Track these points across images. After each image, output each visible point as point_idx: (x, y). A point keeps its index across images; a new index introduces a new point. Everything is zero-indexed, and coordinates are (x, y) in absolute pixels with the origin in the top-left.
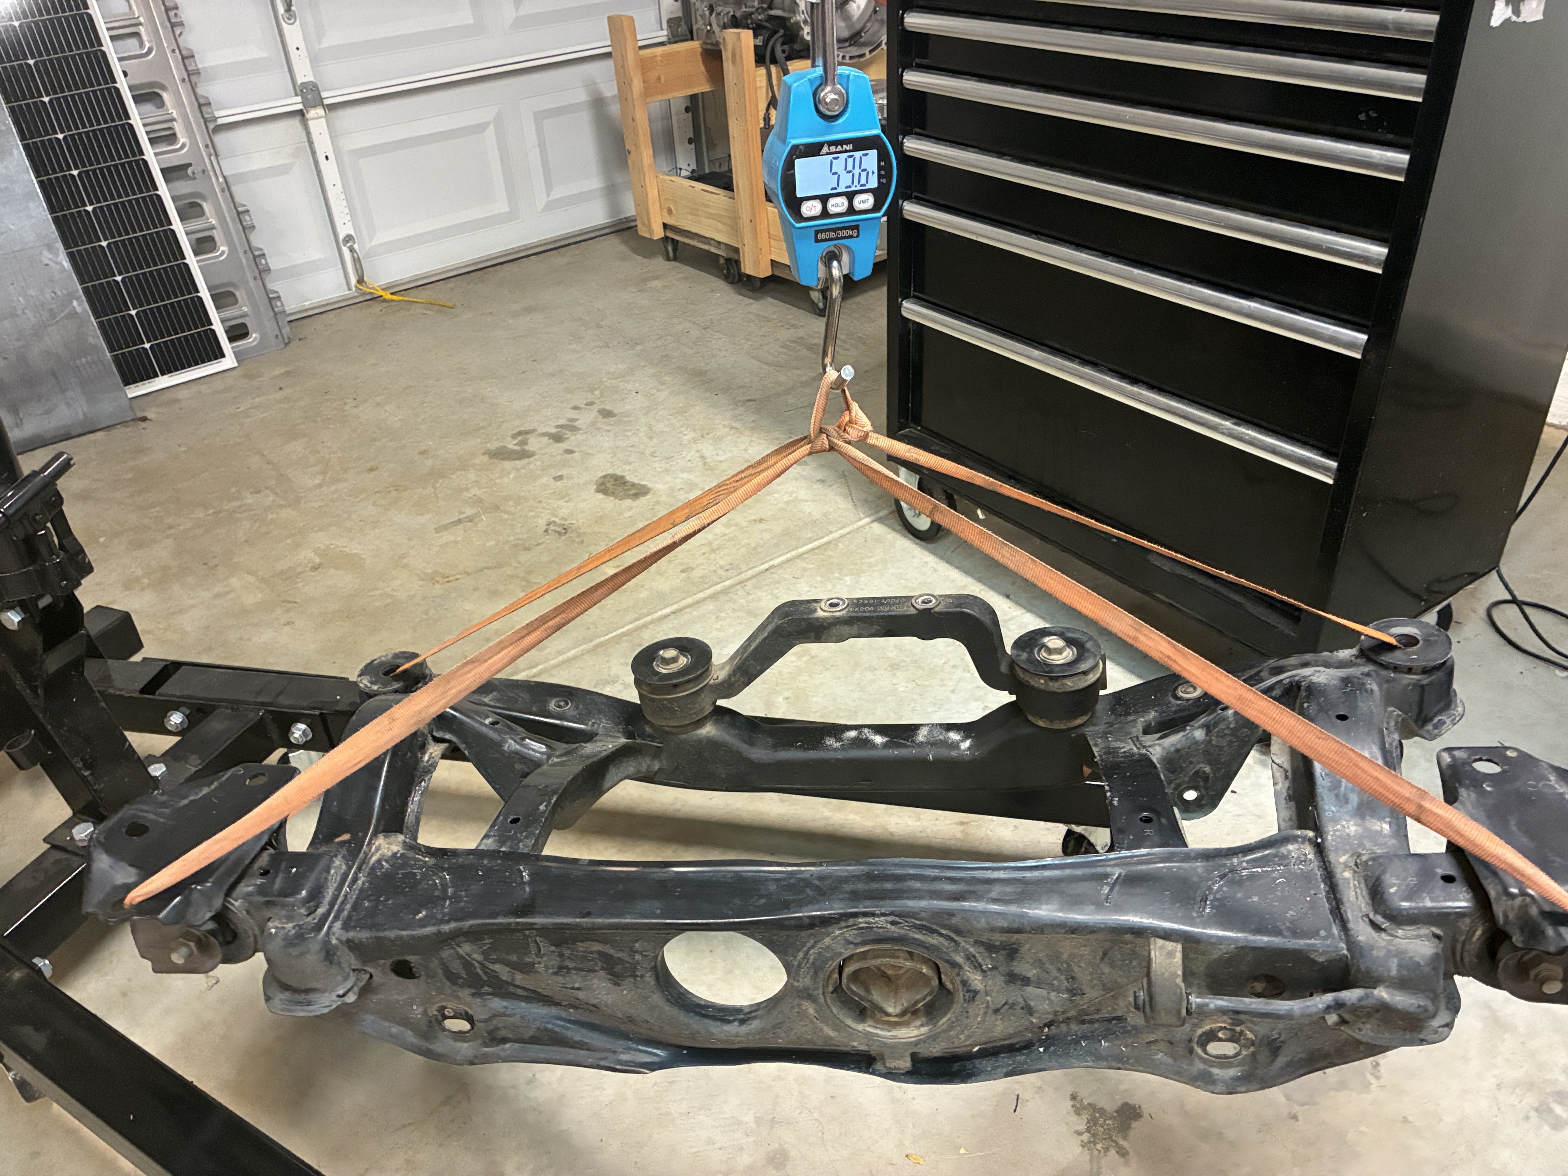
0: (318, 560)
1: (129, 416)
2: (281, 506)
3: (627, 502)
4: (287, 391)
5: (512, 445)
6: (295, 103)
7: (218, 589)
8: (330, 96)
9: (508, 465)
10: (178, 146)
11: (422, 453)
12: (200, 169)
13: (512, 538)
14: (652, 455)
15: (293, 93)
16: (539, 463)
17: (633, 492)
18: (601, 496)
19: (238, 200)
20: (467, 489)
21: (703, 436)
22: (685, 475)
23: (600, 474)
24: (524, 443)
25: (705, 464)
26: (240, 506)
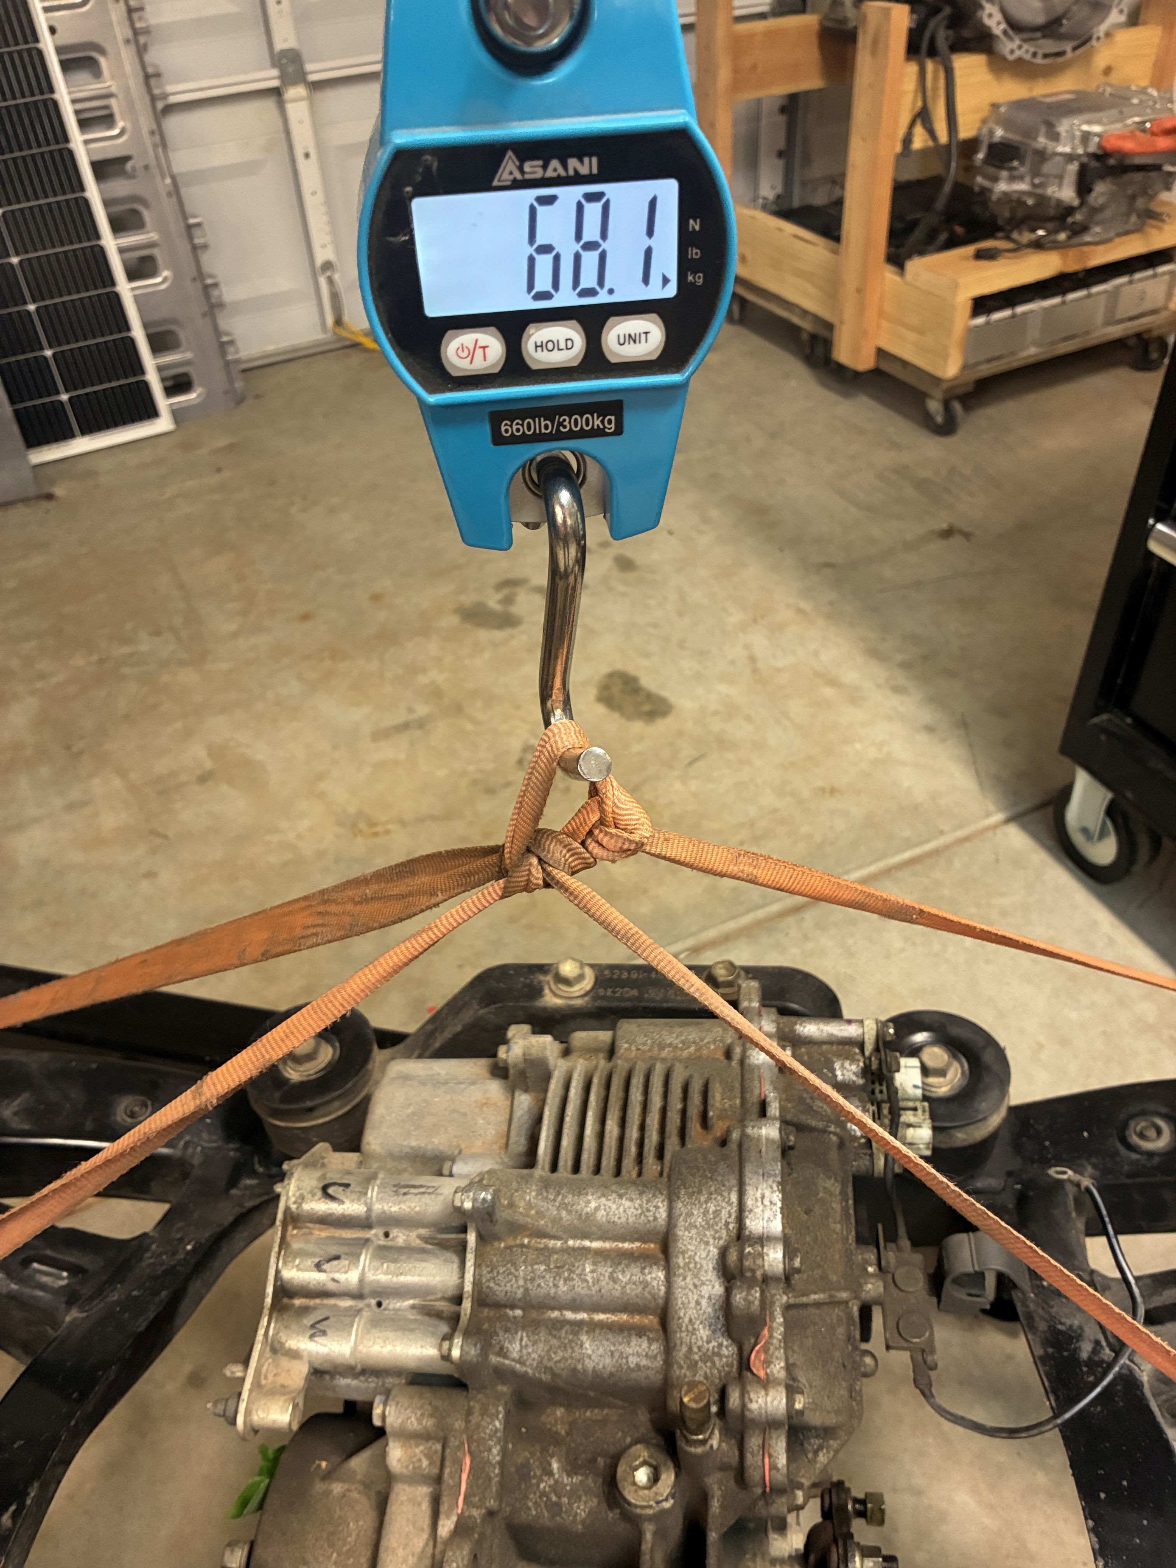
0: (208, 765)
1: (32, 491)
2: (181, 663)
3: (638, 726)
4: (226, 474)
5: (493, 601)
6: (269, 78)
7: (75, 794)
8: (316, 70)
9: (484, 635)
10: (116, 132)
11: (376, 598)
12: (142, 164)
13: (471, 768)
14: (681, 645)
15: (268, 61)
16: (524, 637)
17: (647, 708)
18: (601, 709)
19: (188, 208)
20: (424, 670)
21: (755, 621)
22: (723, 688)
23: (605, 669)
24: (508, 601)
25: (755, 671)
26: (131, 655)
